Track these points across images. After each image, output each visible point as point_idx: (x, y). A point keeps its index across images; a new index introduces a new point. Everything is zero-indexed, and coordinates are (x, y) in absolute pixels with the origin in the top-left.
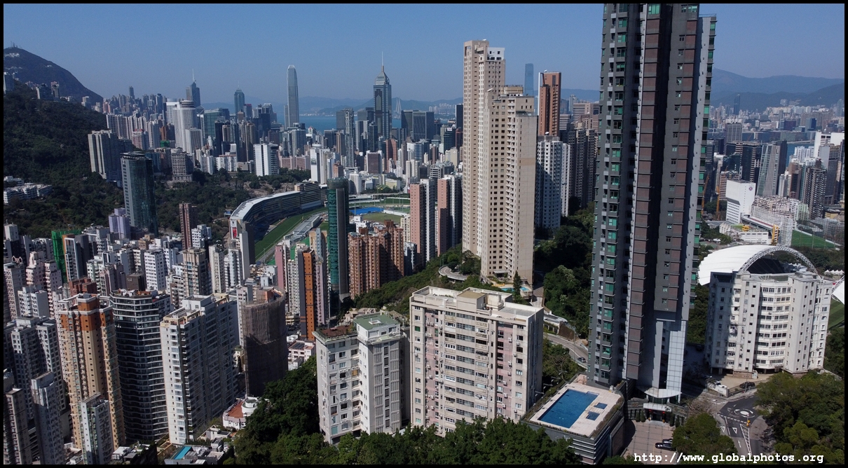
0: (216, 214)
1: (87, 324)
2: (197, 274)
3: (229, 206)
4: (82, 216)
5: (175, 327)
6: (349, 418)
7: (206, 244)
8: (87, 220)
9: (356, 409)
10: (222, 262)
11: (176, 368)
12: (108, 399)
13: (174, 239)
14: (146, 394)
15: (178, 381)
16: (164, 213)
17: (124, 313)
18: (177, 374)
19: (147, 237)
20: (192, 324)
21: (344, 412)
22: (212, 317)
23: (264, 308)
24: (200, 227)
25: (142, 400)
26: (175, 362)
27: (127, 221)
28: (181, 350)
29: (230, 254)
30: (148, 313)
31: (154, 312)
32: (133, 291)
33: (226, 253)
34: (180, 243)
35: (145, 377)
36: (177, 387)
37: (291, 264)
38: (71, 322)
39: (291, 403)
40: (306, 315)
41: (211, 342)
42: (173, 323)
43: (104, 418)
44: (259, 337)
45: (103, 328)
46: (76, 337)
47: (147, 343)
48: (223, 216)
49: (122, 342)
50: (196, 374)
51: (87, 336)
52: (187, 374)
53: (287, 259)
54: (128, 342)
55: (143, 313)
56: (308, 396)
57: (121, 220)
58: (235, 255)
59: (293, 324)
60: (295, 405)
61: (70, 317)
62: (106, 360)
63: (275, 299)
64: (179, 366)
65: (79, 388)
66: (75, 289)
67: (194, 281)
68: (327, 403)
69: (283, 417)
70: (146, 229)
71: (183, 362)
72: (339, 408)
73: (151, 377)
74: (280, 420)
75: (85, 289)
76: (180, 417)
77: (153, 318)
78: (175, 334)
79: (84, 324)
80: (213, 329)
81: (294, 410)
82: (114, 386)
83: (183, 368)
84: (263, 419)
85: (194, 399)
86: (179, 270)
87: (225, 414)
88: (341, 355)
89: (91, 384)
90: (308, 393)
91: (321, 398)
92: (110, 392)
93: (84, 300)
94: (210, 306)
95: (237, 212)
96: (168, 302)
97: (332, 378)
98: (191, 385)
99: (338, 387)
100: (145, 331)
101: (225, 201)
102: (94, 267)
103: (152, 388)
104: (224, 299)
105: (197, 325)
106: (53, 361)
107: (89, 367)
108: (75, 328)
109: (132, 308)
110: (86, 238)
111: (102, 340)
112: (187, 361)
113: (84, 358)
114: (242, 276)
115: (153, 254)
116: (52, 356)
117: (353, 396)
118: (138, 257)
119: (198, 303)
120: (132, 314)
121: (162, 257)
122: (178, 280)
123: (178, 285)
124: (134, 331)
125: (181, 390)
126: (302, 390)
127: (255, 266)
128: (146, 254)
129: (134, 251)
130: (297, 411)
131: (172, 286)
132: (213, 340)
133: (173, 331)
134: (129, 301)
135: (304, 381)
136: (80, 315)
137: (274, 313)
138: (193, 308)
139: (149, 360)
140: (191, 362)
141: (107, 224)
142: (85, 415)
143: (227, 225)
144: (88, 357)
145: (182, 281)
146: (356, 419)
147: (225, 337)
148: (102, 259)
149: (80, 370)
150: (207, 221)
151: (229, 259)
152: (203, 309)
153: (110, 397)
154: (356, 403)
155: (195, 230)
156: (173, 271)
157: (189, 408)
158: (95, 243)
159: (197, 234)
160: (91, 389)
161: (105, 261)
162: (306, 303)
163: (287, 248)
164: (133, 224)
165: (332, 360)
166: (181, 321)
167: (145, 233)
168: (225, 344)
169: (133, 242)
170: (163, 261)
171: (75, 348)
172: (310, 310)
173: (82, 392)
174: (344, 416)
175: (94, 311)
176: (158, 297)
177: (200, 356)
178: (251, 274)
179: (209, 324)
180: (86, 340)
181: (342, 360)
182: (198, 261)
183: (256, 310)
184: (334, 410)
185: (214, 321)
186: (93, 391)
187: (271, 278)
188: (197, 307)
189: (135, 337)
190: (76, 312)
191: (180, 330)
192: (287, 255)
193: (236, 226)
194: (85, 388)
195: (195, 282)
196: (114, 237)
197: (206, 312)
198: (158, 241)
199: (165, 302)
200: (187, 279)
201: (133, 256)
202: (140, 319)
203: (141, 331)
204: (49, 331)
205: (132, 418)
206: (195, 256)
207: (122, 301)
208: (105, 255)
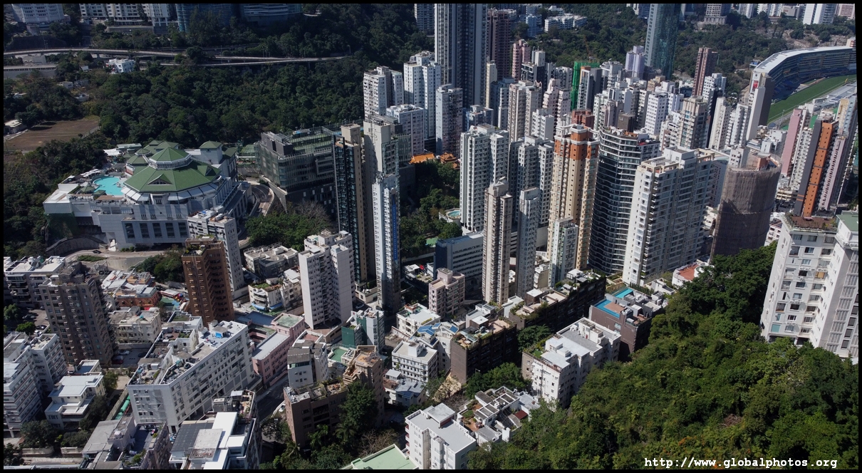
0: (741, 63)
1: (575, 153)
2: (693, 125)
3: (758, 56)
4: (606, 50)
5: (650, 174)
6: (799, 321)
7: (716, 95)
8: (609, 55)
9: (810, 315)
10: (727, 117)
11: (643, 214)
12: (578, 225)
13: (686, 84)
14: (613, 230)
15: (641, 226)
16: (685, 56)
17: (609, 150)
18: (642, 220)
19: (657, 79)
20: (668, 175)
21: (793, 313)
22: (690, 172)
23: (752, 175)
24: (715, 75)
25: (608, 234)
26: (643, 208)
27: (643, 60)
28: (651, 198)
29: (738, 109)
30: (631, 154)
31: (637, 155)
32: (621, 130)
33: (734, 107)
34: (690, 89)
35: (615, 214)
36: (640, 231)
37: (807, 132)
38: (562, 149)
39: (734, 283)
40: (806, 194)
41: (683, 197)
42: (649, 170)
43: (571, 240)
44: (738, 205)
45: (587, 160)
46: (564, 163)
47: (623, 183)
48: (748, 66)
49: (602, 177)
50: (660, 225)
51: (573, 163)
52: (652, 222)
53: (804, 126)
54: (607, 178)
55: (626, 154)
56: (756, 283)
57: (637, 59)
58: (743, 112)
59: (788, 200)
60: (737, 286)
61: (563, 144)
62: (585, 190)
63: (768, 168)
64: (645, 212)
65: (558, 208)
66: (576, 119)
67: (688, 132)
68: (775, 297)
69: (722, 295)
70: (659, 71)
71: (650, 210)
72: (788, 307)
73: (620, 215)
74: (718, 296)
75: (584, 121)
76: (636, 260)
77: (634, 161)
78: (649, 181)
79: (572, 152)
80: (688, 184)
81: (736, 291)
82: (587, 214)
83: (649, 216)
84: (700, 289)
85: (653, 247)
86: (676, 117)
87: (676, 271)
88: (807, 250)
89: (568, 207)
90: (756, 279)
91: (770, 290)
92: (582, 219)
93: (576, 131)
94: (692, 161)
95: (764, 64)
96: (657, 148)
97: (789, 273)
98: (652, 234)
99: (793, 285)
100: (624, 171)
101: (755, 49)
102: (600, 101)
103: (619, 226)
104: (708, 157)
105: (672, 177)
106: (546, 179)
107: (569, 192)
108: (565, 155)
109: (617, 146)
110: (600, 72)
111: (584, 171)
112: (655, 210)
113: (566, 183)
114: (745, 136)
115: (657, 97)
116: (546, 175)
117: (810, 300)
118: (642, 98)
119: (680, 155)
120: (616, 152)
121: (665, 102)
122: (673, 128)
123: (672, 133)
124: (614, 169)
125: (642, 236)
126: (751, 275)
127: (764, 127)
128: (650, 96)
129: (641, 91)
130: (738, 293)
131: (665, 132)
132: (686, 196)
133: (648, 177)
134: (615, 139)
135: (756, 265)
136: (571, 144)
137: (764, 184)
138: (673, 159)
139: (622, 199)
140: (658, 212)
141: (623, 61)
142: (557, 233)
143: (749, 78)
144: (570, 183)
145: (676, 130)
146: (807, 325)
147: (700, 196)
148: (608, 95)
149: (562, 193)
150: (727, 69)
151: (735, 115)
152: (683, 162)
153: (581, 224)
154: (811, 309)
155: (709, 78)
156: (671, 118)
157: (646, 255)
158: (606, 78)
159: (709, 82)
160: (568, 212)
161: (610, 97)
162: (809, 181)
163: (808, 114)
164: (648, 64)
165: (794, 252)
166: (657, 169)
167: (658, 74)
168: (698, 202)
169: (642, 82)
170: (665, 106)
171: (561, 172)
172: (812, 190)
173: (560, 212)
174: (792, 317)
175: (583, 142)
176: (648, 141)
177: (669, 208)
178: (758, 136)
179: (686, 179)
180: (571, 168)
181: (807, 256)
182: (697, 112)
183: (742, 176)
184: (781, 307)
185: (692, 177)
186: (569, 215)
187: (775, 144)
188: (677, 158)
189: (614, 175)
190: (568, 140)
191: (654, 178)
192: (805, 122)
193: (758, 79)
194: (562, 209)
195: (690, 132)
196: (626, 75)
197: (685, 166)
198: (665, 84)
199: (654, 148)
200: (681, 129)
201: (639, 96)
202: (622, 159)
203: (620, 170)
204: (548, 153)
205: (597, 248)
206: (696, 105)
207: (610, 138)
208: (611, 91)
